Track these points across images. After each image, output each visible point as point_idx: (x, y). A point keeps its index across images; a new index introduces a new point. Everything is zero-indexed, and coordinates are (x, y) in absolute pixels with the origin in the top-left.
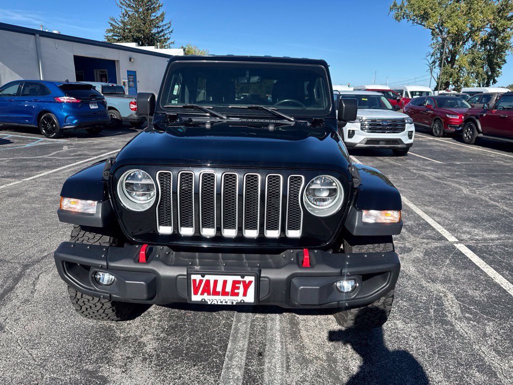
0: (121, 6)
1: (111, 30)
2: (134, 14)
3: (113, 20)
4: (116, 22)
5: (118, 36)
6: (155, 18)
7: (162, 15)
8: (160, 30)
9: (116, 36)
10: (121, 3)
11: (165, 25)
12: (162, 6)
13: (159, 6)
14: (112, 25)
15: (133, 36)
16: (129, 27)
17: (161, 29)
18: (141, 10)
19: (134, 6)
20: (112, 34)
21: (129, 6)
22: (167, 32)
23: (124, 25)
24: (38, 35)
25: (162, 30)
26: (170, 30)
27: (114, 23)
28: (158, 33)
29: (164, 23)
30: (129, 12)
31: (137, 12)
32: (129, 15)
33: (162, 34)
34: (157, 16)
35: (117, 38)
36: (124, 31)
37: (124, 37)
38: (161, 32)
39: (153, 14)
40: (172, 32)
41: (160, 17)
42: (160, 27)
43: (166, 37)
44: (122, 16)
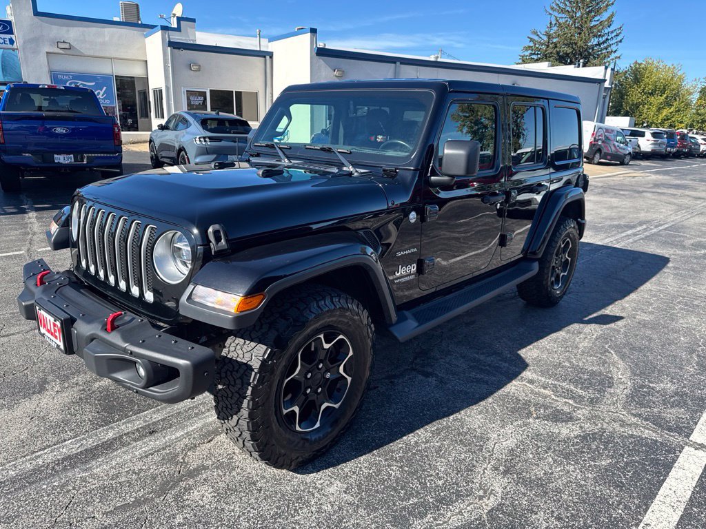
0: (551, 12)
1: (529, 47)
2: (567, 21)
3: (535, 33)
4: (538, 35)
5: (538, 54)
6: (598, 22)
7: (610, 18)
8: (601, 40)
9: (534, 54)
10: (552, 8)
11: (612, 32)
12: (612, 4)
13: (607, 5)
14: (532, 40)
15: (558, 53)
16: (555, 40)
17: (604, 39)
18: (579, 14)
19: (570, 10)
20: (530, 52)
21: (563, 11)
22: (614, 41)
23: (549, 38)
24: (398, 63)
25: (607, 39)
26: (619, 38)
27: (536, 38)
28: (599, 44)
29: (612, 28)
30: (560, 21)
31: (572, 17)
32: (560, 24)
33: (605, 45)
34: (601, 20)
35: (535, 57)
36: (548, 46)
37: (546, 55)
38: (604, 42)
39: (596, 19)
40: (621, 41)
41: (606, 21)
42: (603, 36)
43: (609, 49)
44: (549, 25)
